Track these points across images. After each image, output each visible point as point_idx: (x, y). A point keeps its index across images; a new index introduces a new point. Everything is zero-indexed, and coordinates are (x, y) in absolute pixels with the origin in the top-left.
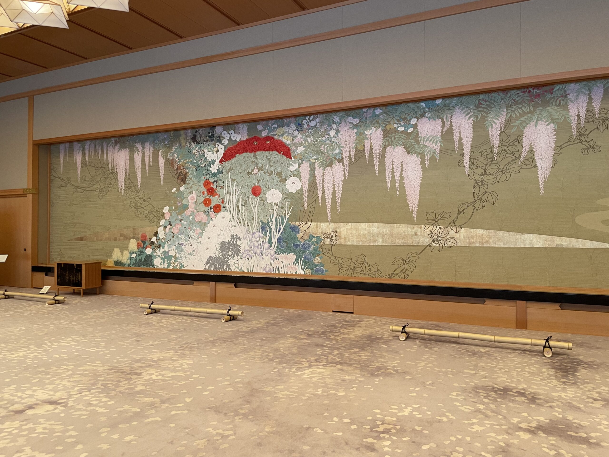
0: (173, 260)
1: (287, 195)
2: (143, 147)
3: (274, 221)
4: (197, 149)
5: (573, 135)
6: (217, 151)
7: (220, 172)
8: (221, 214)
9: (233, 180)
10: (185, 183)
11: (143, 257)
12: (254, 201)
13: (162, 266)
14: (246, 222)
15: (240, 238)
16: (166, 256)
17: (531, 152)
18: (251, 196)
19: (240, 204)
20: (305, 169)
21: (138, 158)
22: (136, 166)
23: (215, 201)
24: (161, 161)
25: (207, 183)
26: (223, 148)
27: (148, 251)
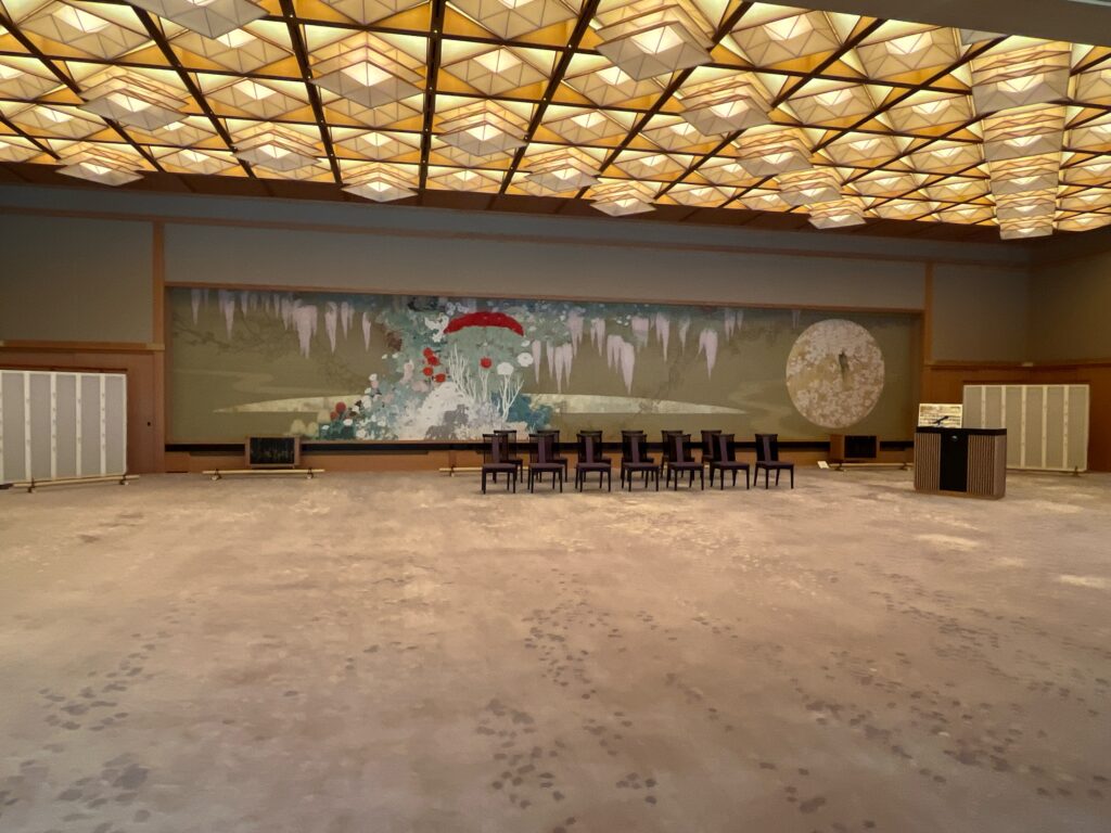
0: (383, 431)
1: (519, 369)
2: (339, 307)
3: (505, 391)
4: (415, 316)
5: (727, 341)
6: (441, 321)
7: (443, 342)
8: (445, 384)
9: (460, 351)
10: (399, 350)
11: (339, 430)
12: (484, 374)
13: (368, 438)
14: (474, 392)
15: (467, 408)
16: (373, 427)
17: (704, 350)
18: (480, 368)
19: (467, 375)
20: (537, 346)
21: (331, 319)
22: (329, 328)
23: (437, 370)
24: (366, 326)
25: (428, 352)
26: (448, 319)
27: (348, 422)
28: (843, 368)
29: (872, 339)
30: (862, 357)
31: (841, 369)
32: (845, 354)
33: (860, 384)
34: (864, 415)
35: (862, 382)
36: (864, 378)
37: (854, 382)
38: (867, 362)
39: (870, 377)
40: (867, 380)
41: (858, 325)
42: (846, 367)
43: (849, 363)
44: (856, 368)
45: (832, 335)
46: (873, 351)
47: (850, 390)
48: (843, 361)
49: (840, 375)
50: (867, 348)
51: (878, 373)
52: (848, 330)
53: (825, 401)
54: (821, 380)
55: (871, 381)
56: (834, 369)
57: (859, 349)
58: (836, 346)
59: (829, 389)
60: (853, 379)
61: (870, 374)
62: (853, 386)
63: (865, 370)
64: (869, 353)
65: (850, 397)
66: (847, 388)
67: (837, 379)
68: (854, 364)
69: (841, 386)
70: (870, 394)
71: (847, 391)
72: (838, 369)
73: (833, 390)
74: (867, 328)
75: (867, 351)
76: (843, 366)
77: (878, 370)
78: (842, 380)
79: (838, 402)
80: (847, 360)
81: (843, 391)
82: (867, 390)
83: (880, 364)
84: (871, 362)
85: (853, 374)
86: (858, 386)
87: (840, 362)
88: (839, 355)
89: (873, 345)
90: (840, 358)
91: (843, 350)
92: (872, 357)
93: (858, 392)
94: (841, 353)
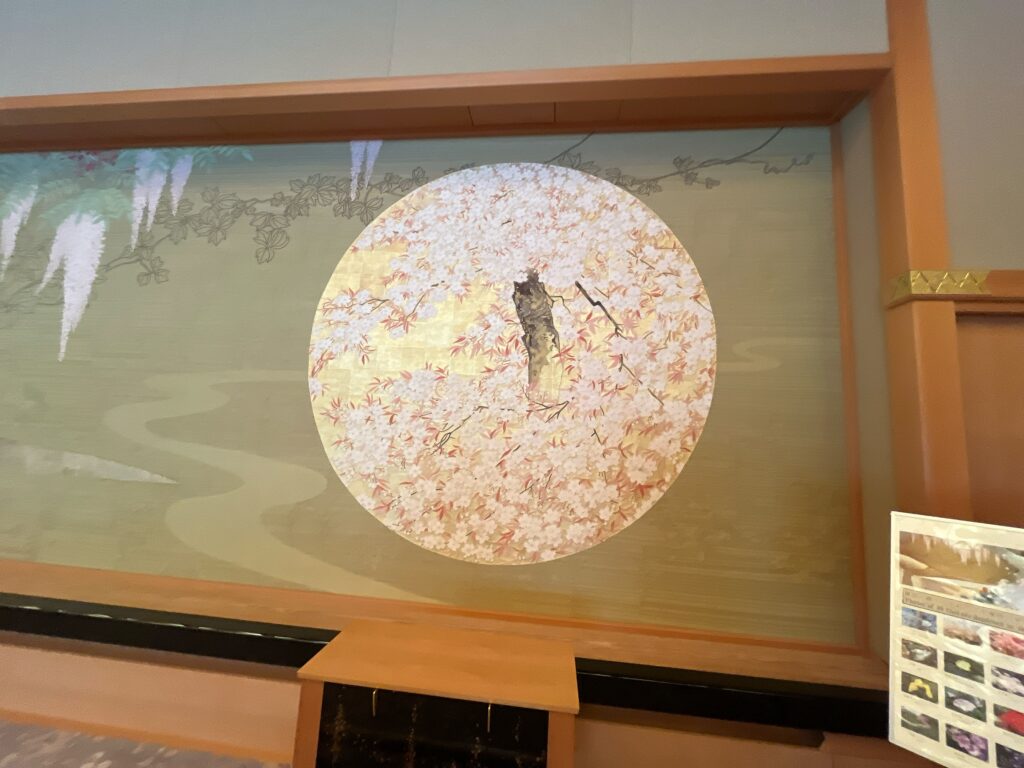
5: (130, 246)
17: (60, 273)
28: (530, 329)
30: (615, 290)
31: (523, 333)
32: (540, 281)
33: (603, 394)
34: (625, 517)
35: (614, 385)
36: (620, 369)
37: (576, 385)
38: (634, 310)
39: (651, 366)
40: (636, 376)
41: (595, 181)
42: (542, 327)
43: (557, 311)
44: (588, 331)
45: (489, 217)
46: (661, 267)
47: (558, 413)
48: (534, 306)
49: (519, 356)
50: (634, 260)
51: (684, 354)
52: (552, 196)
53: (451, 454)
54: (441, 371)
55: (653, 381)
56: (492, 335)
57: (599, 262)
58: (504, 251)
59: (469, 409)
60: (574, 374)
61: (652, 356)
62: (570, 400)
63: (627, 342)
64: (641, 277)
65: (558, 442)
66: (547, 408)
67: (504, 369)
68: (577, 315)
69: (519, 397)
70: (649, 435)
71: (546, 419)
72: (507, 335)
73: (487, 413)
74: (635, 187)
75: (635, 270)
76: (529, 322)
77: (683, 340)
78: (525, 374)
79: (505, 458)
80: (550, 302)
81: (528, 416)
82: (637, 416)
83: (692, 319)
84: (650, 312)
85: (571, 352)
86: (595, 400)
87: (518, 308)
88: (516, 284)
89: (659, 245)
90: (518, 294)
91: (531, 267)
92: (657, 292)
93: (593, 423)
94: (523, 279)
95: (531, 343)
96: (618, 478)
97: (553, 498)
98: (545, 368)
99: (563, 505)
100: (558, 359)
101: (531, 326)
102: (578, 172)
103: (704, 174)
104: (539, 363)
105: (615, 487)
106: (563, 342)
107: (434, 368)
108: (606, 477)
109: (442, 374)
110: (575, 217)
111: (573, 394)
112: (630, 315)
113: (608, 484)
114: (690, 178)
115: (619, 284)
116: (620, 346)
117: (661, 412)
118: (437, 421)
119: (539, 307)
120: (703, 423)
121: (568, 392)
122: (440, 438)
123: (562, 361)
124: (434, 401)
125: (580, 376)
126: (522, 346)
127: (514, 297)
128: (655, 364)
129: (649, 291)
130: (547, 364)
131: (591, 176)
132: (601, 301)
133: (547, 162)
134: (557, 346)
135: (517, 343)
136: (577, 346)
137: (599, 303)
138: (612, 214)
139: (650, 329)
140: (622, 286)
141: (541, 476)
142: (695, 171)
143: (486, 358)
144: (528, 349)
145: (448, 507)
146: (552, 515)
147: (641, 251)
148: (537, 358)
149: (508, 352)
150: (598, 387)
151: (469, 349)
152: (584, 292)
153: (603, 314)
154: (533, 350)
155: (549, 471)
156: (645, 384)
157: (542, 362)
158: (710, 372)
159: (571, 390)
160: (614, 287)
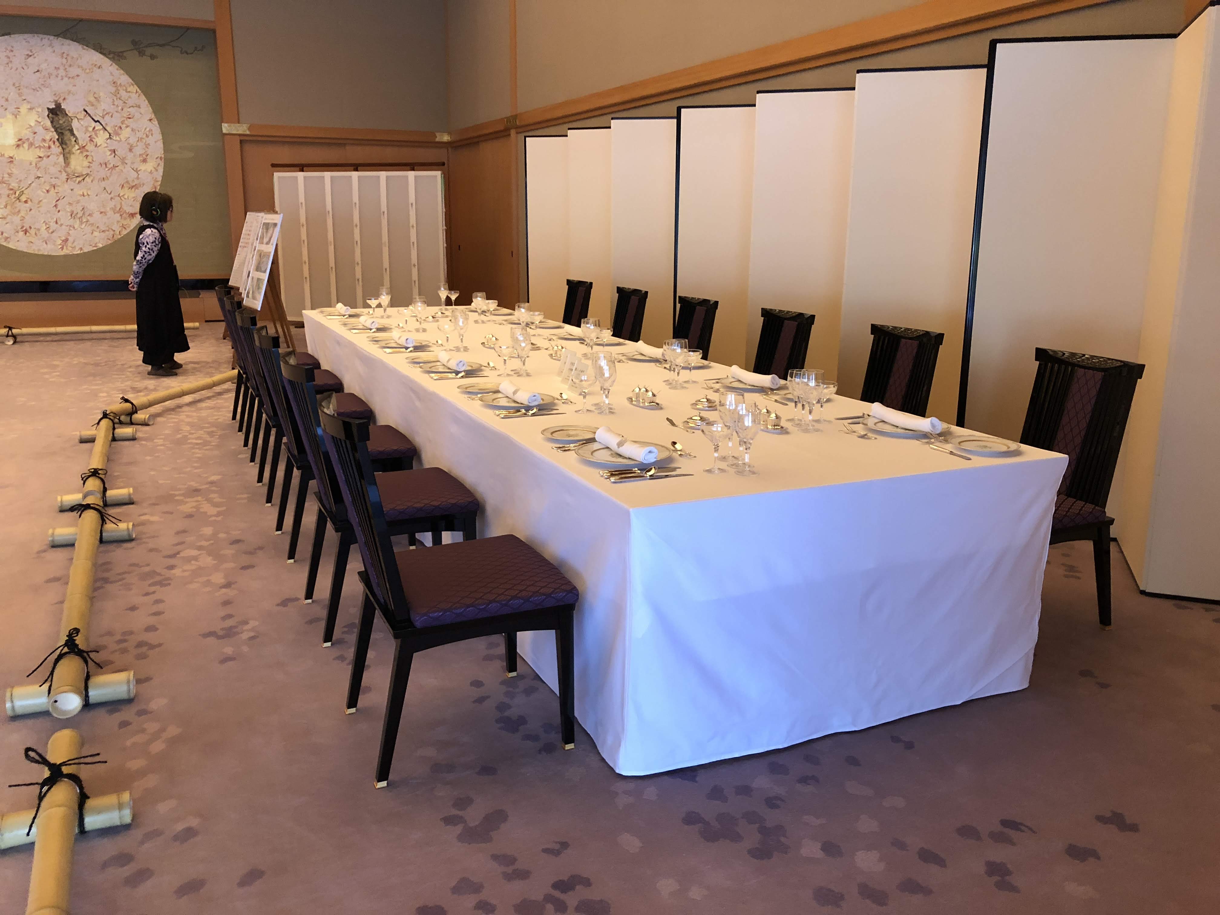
28: (60, 134)
29: (124, 79)
30: (106, 114)
31: (57, 137)
32: (62, 107)
33: (107, 169)
34: (125, 228)
35: (112, 165)
36: (114, 156)
37: (91, 165)
38: (118, 125)
39: (130, 156)
40: (123, 161)
41: (87, 50)
42: (67, 133)
43: (75, 124)
44: (94, 136)
45: (25, 67)
46: (130, 102)
47: (84, 179)
48: (61, 122)
49: (56, 149)
50: (115, 98)
51: (147, 149)
52: (62, 57)
53: (26, 202)
54: (11, 158)
55: (133, 163)
56: (39, 138)
57: (96, 98)
58: (38, 89)
59: (32, 178)
60: (90, 159)
61: (131, 150)
62: (89, 173)
63: (117, 142)
64: (120, 108)
65: (85, 194)
66: (77, 177)
67: (49, 156)
68: (87, 127)
69: (60, 171)
70: (133, 190)
71: (77, 182)
72: (48, 138)
73: (42, 180)
74: (111, 56)
75: (116, 103)
76: (60, 131)
77: (146, 141)
78: (61, 158)
79: (58, 203)
80: (70, 119)
81: (67, 181)
82: (126, 181)
83: (149, 131)
84: (127, 127)
85: (86, 148)
86: (103, 172)
87: (52, 122)
88: (48, 109)
89: (128, 90)
90: (51, 115)
91: (56, 99)
92: (130, 116)
93: (103, 184)
94: (52, 106)
95: (62, 142)
96: (120, 211)
97: (87, 221)
98: (72, 156)
99: (92, 224)
100: (79, 151)
101: (61, 133)
102: (76, 43)
103: (149, 51)
104: (69, 153)
105: (119, 215)
106: (80, 142)
107: (6, 156)
108: (114, 210)
109: (12, 160)
110: (79, 71)
111: (90, 169)
112: (116, 128)
113: (115, 213)
114: (141, 53)
115: (108, 111)
116: (114, 145)
117: (138, 178)
118: (13, 185)
119: (64, 122)
120: (159, 183)
121: (87, 169)
122: (17, 195)
123: (81, 152)
124: (10, 175)
125: (93, 160)
126: (57, 144)
127: (48, 116)
128: (132, 154)
129: (125, 116)
130: (73, 153)
131: (85, 47)
132: (99, 120)
133: (57, 36)
134: (78, 144)
135: (54, 142)
136: (89, 144)
137: (98, 121)
138: (100, 70)
139: (127, 136)
140: (110, 112)
141: (79, 211)
142: (144, 49)
143: (38, 150)
144: (61, 145)
145: (28, 229)
146: (88, 229)
147: (118, 93)
148: (67, 150)
149: (49, 147)
150: (104, 166)
151: (26, 145)
152: (89, 115)
153: (102, 127)
154: (64, 146)
155: (83, 209)
156: (129, 164)
157: (70, 153)
158: (161, 158)
159: (89, 167)
160: (105, 113)
